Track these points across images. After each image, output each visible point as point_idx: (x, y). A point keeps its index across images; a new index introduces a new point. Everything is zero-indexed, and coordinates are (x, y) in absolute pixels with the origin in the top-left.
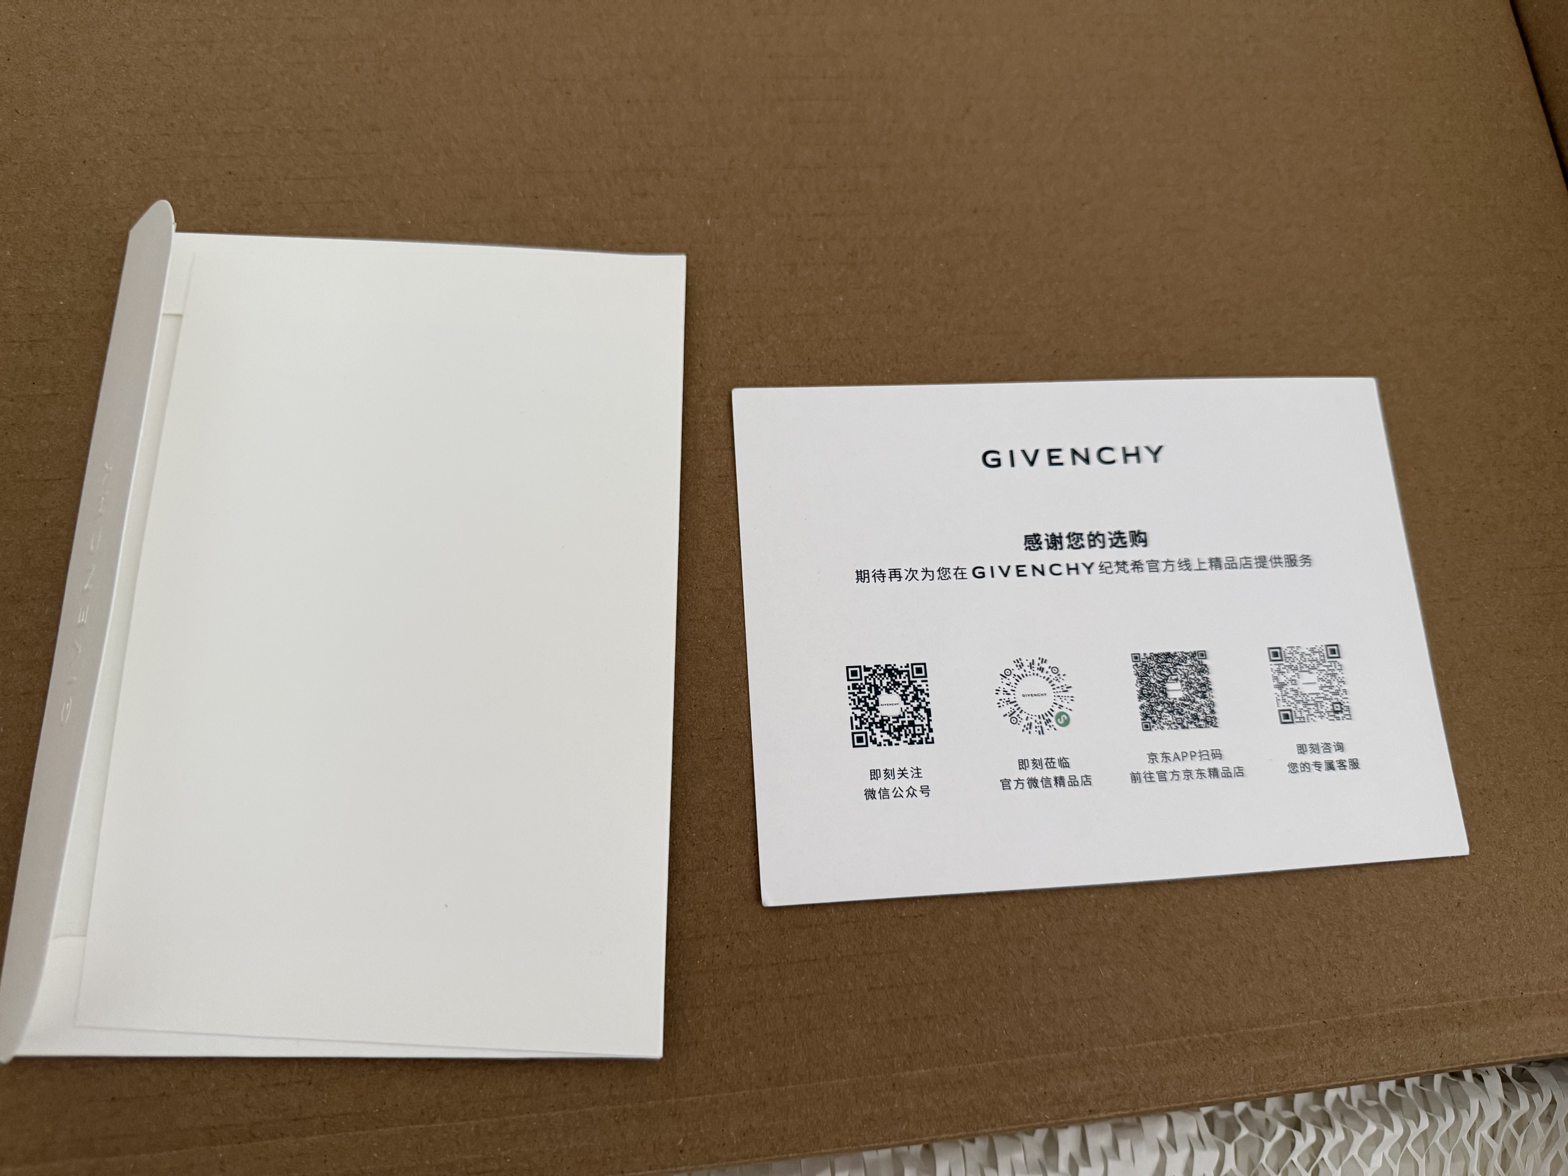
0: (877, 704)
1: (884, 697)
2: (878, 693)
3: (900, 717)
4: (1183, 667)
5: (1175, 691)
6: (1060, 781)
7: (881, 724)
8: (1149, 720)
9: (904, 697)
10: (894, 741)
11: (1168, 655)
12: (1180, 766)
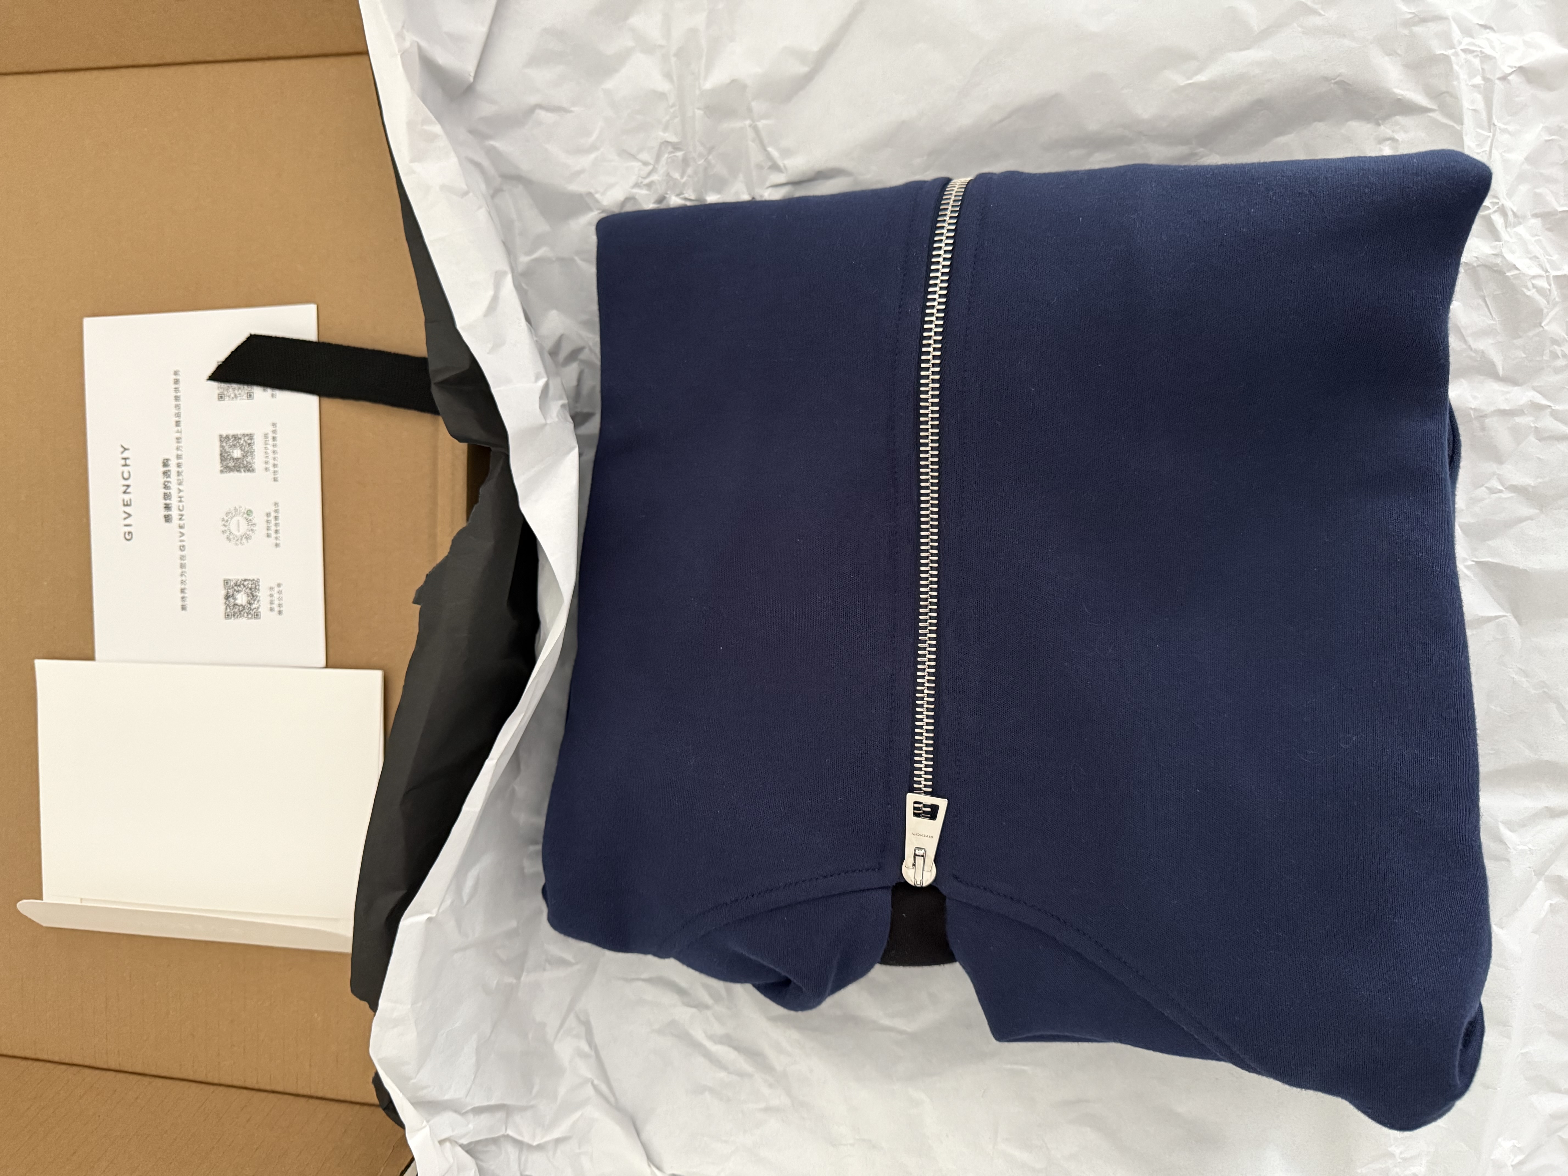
0: (242, 605)
1: (239, 602)
2: (237, 605)
3: (248, 594)
4: (227, 448)
5: (237, 453)
6: (276, 518)
7: (250, 604)
8: (249, 469)
9: (238, 591)
10: (258, 598)
11: (221, 454)
12: (271, 455)
